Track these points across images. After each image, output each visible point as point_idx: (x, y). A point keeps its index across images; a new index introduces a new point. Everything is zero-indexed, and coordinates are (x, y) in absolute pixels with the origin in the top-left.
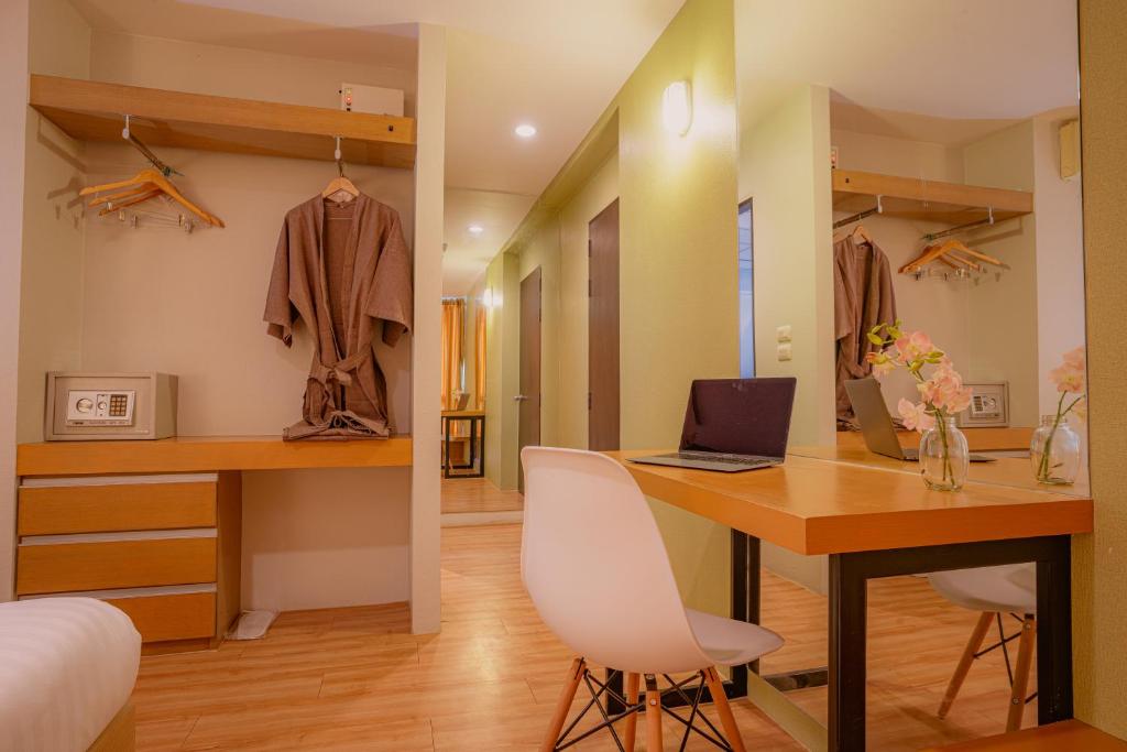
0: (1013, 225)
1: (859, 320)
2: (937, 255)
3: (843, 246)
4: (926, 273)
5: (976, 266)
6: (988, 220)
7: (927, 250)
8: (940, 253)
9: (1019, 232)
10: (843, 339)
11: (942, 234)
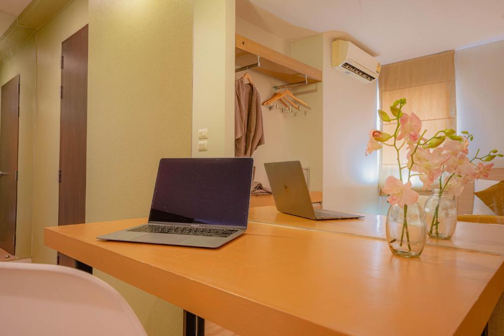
0: (312, 87)
1: (246, 129)
2: (279, 98)
3: (239, 83)
4: (275, 107)
5: (297, 107)
6: (305, 82)
7: (275, 95)
8: (281, 97)
9: (315, 91)
10: (238, 139)
11: (282, 87)
